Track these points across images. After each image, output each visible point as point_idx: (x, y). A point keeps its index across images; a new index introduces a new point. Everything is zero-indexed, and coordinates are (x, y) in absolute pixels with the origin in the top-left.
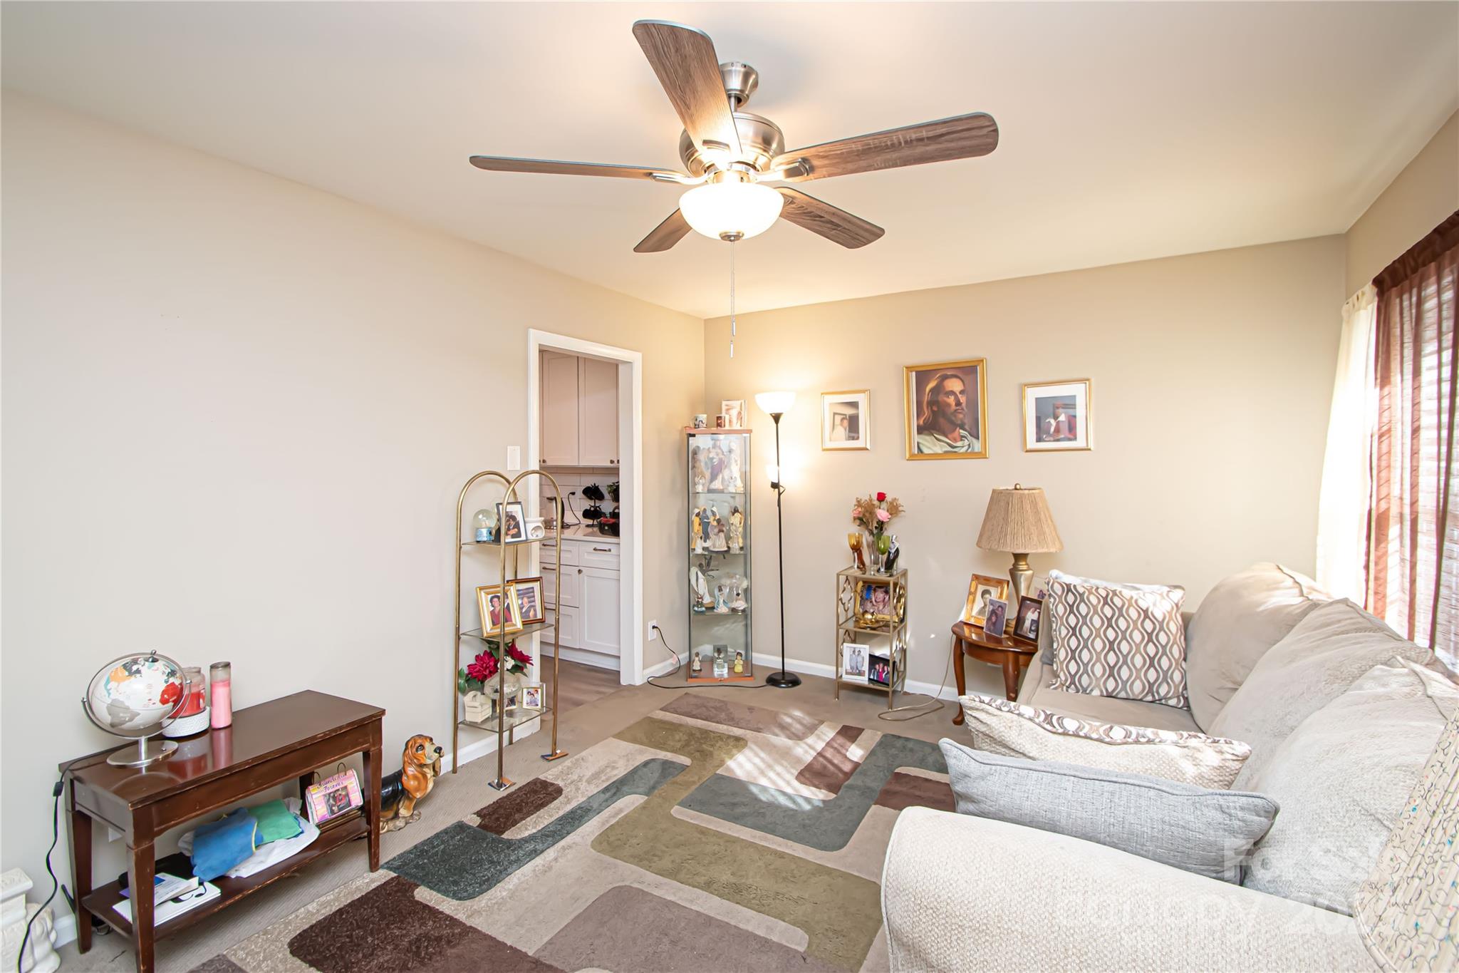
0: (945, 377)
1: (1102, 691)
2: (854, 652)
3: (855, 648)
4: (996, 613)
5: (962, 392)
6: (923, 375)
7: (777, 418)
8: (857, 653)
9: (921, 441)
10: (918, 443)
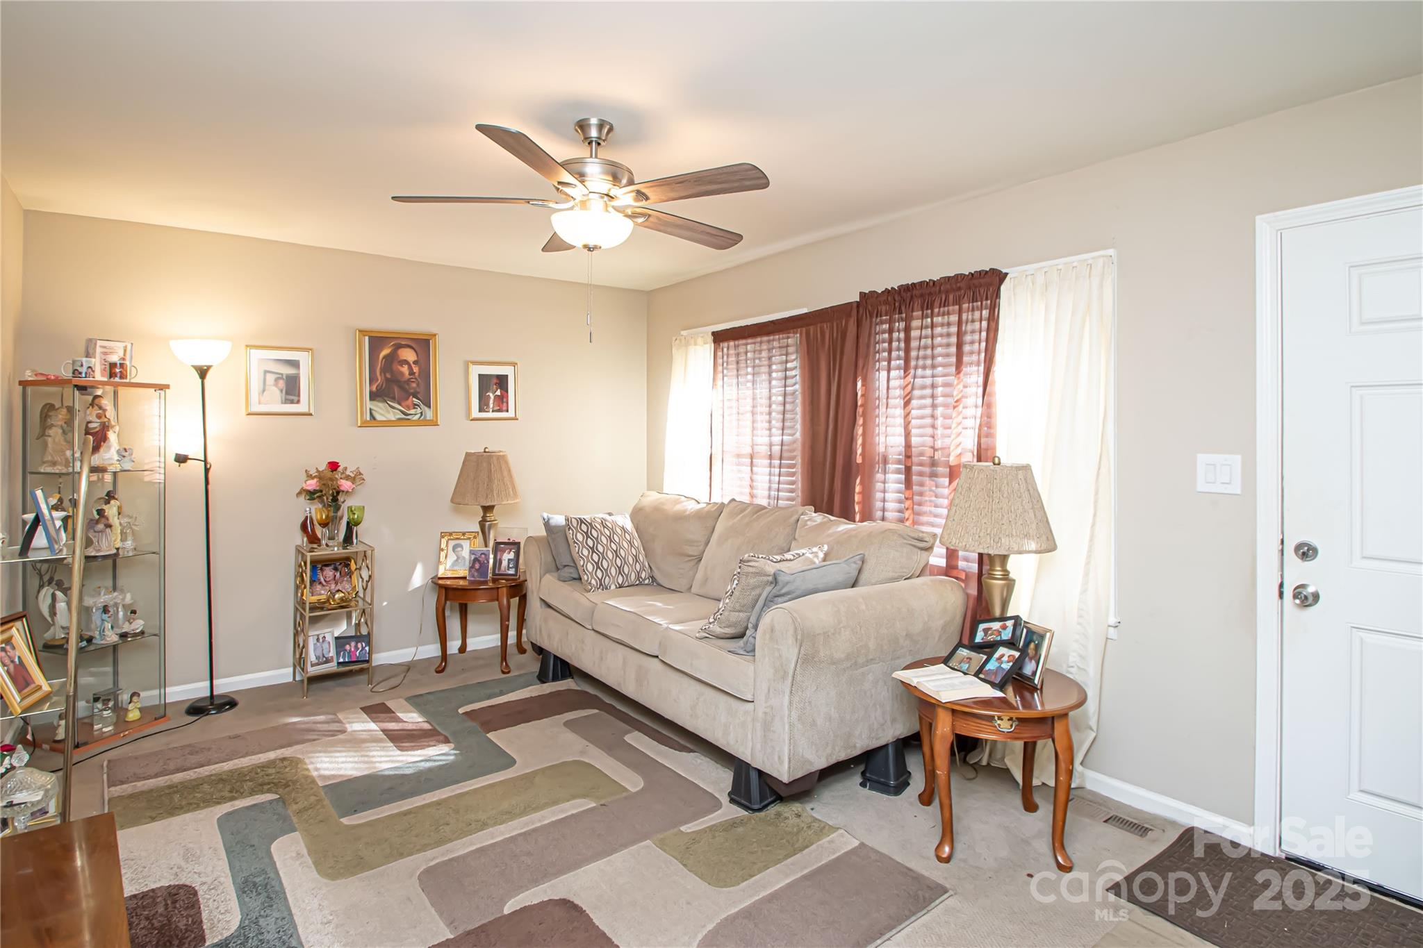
4: (478, 563)
8: (321, 640)
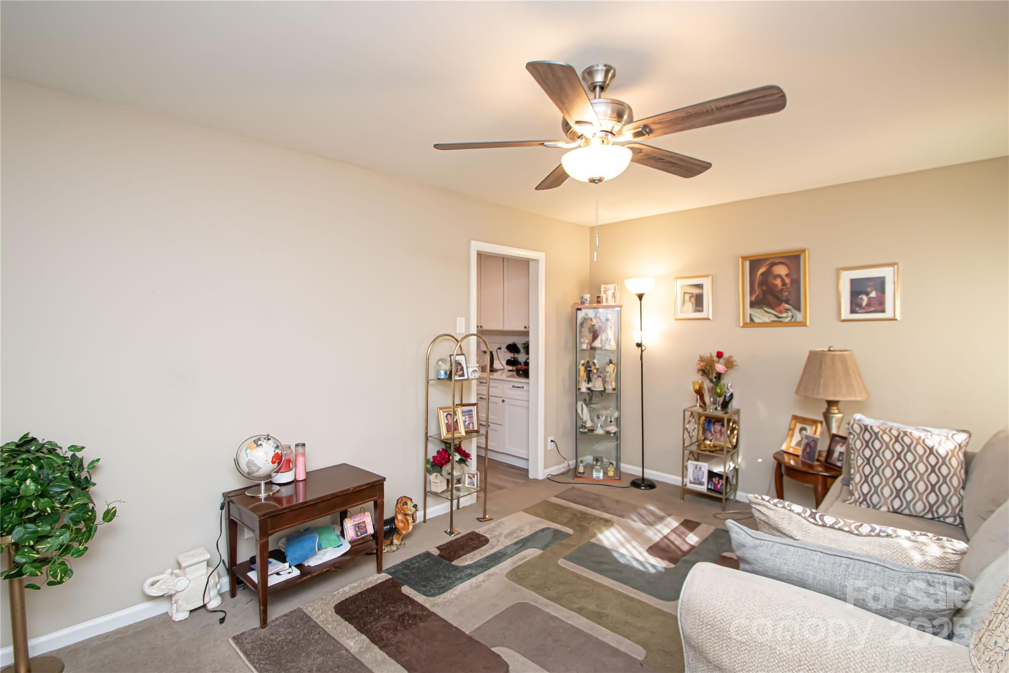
0: (773, 264)
1: (889, 508)
2: (696, 468)
3: (697, 465)
4: (810, 445)
5: (787, 275)
6: (755, 263)
7: (640, 297)
8: (698, 469)
9: (753, 313)
10: (750, 315)
